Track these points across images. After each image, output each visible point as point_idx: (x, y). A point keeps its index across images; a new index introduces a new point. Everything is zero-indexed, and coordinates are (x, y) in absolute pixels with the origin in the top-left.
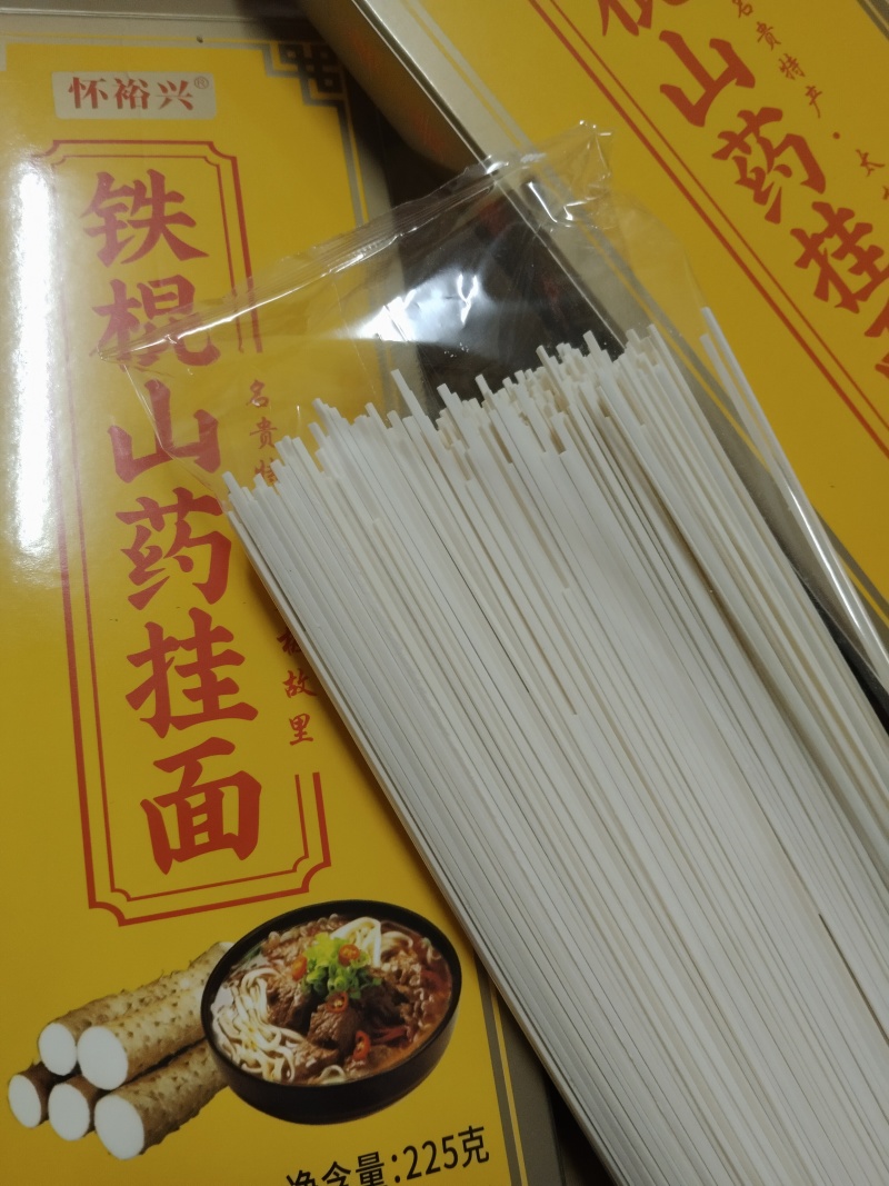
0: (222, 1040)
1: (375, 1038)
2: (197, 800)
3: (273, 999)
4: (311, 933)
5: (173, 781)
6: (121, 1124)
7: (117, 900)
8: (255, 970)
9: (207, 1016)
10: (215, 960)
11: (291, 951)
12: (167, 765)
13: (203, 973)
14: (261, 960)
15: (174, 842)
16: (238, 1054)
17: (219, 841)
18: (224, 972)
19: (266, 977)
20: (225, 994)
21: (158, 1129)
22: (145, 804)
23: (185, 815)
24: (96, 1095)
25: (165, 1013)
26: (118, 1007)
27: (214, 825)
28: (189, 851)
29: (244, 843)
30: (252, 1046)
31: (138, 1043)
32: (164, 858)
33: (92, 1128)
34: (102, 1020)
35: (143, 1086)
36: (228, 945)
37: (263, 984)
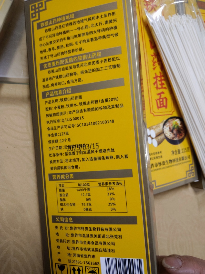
0: (165, 133)
1: (179, 135)
2: (161, 100)
3: (170, 128)
4: (173, 120)
5: (158, 97)
6: (155, 142)
7: (153, 113)
8: (168, 124)
9: (163, 130)
10: (164, 122)
11: (171, 122)
12: (158, 94)
13: (162, 124)
14: (168, 123)
15: (159, 106)
16: (166, 135)
17: (164, 106)
18: (164, 124)
19: (169, 125)
20: (165, 127)
21: (159, 143)
22: (156, 100)
23: (160, 102)
24: (152, 138)
25: (159, 129)
26: (154, 127)
27: (163, 104)
28: (160, 107)
29: (166, 107)
30: (167, 134)
31: (156, 132)
32: (158, 107)
33: (152, 143)
34: (153, 129)
35: (157, 138)
36: (165, 120)
37: (168, 126)
